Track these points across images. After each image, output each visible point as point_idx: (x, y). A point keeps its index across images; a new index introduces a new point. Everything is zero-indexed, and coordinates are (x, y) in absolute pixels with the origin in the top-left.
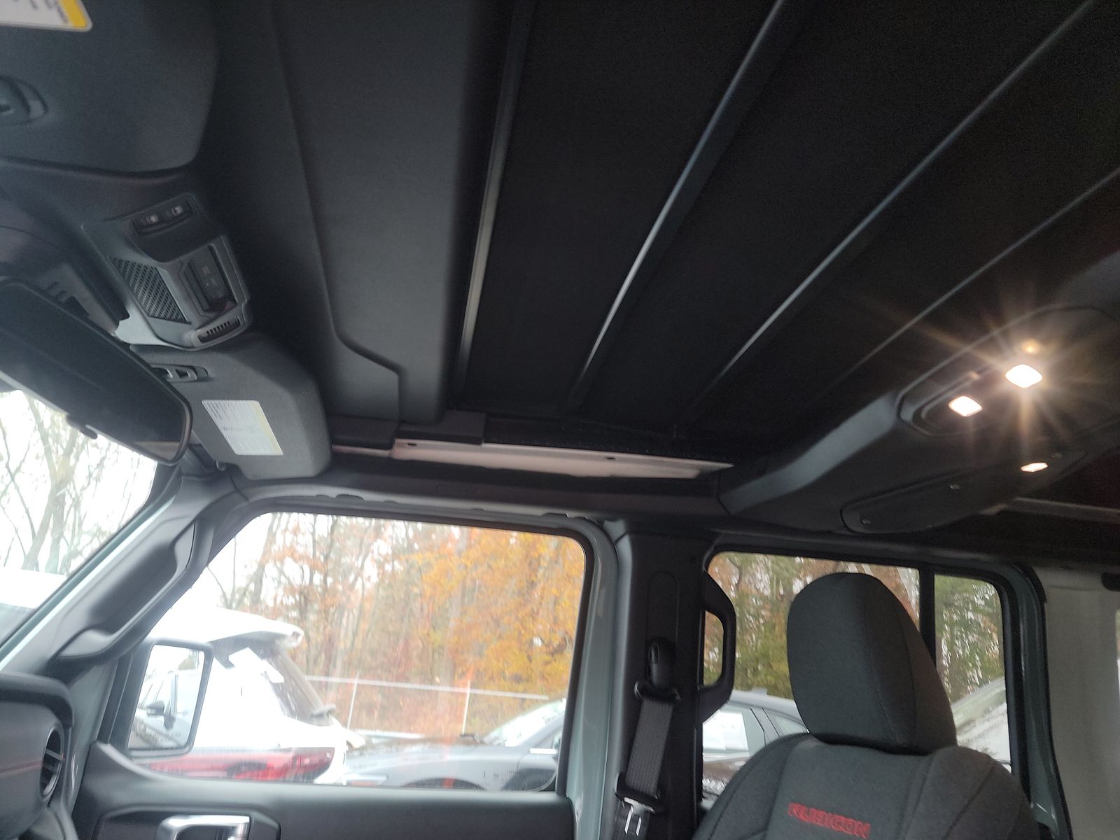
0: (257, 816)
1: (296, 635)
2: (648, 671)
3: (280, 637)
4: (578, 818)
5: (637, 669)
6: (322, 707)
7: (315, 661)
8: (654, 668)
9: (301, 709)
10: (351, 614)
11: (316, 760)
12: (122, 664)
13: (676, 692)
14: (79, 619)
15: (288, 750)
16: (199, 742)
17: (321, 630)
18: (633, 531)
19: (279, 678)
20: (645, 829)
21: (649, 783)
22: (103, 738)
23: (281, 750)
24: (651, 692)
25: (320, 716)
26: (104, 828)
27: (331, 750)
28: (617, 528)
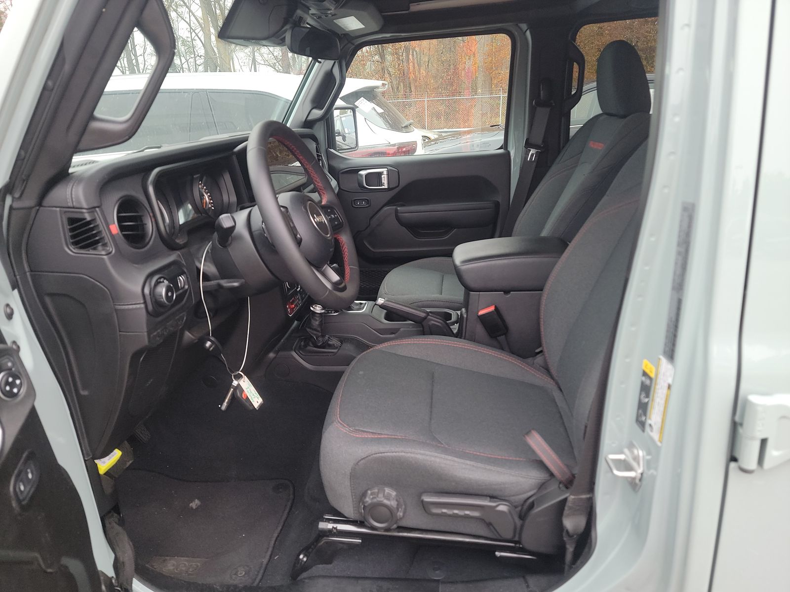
0: (389, 168)
1: (383, 85)
2: (539, 94)
3: (377, 87)
4: (512, 158)
5: (535, 95)
6: (406, 123)
7: (398, 88)
8: (542, 92)
9: (395, 125)
10: (415, 53)
11: (408, 148)
12: (327, 120)
13: (553, 102)
14: (308, 106)
15: (394, 145)
16: (360, 145)
17: (397, 66)
18: (530, 28)
19: (380, 110)
20: (537, 158)
21: (539, 141)
22: (329, 147)
23: (391, 145)
24: (540, 104)
25: (406, 127)
26: (340, 176)
27: (415, 143)
28: (524, 26)
